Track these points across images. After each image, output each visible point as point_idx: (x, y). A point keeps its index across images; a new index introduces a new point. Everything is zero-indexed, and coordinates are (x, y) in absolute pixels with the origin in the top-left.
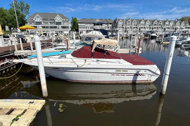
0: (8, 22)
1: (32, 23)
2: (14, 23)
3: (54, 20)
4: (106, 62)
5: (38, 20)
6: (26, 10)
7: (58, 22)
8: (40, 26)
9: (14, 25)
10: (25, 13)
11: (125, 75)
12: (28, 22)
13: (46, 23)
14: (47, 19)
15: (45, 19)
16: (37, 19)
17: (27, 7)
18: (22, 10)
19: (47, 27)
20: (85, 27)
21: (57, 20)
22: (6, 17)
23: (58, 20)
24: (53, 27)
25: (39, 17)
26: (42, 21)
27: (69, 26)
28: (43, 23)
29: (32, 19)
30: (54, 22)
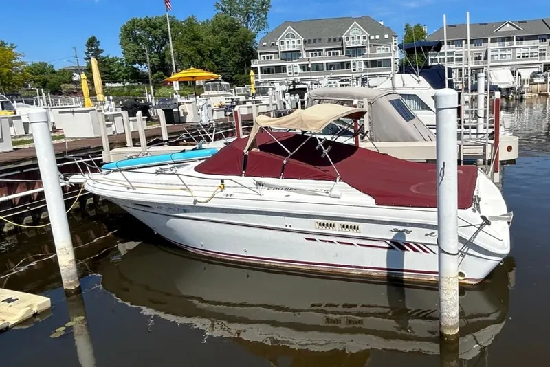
0: (204, 60)
1: (271, 56)
2: (220, 59)
3: (341, 39)
4: (286, 189)
5: (290, 45)
6: (259, 15)
7: (354, 45)
8: (295, 64)
9: (220, 67)
10: (254, 25)
11: (355, 242)
12: (261, 54)
13: (316, 54)
14: (320, 40)
15: (312, 39)
16: (288, 42)
17: (263, 5)
18: (248, 18)
19: (317, 67)
20: (455, 57)
21: (351, 40)
22: (201, 45)
23: (356, 39)
24: (338, 65)
25: (293, 36)
26: (301, 47)
27: (391, 58)
28: (304, 55)
29: (273, 44)
30: (342, 49)
